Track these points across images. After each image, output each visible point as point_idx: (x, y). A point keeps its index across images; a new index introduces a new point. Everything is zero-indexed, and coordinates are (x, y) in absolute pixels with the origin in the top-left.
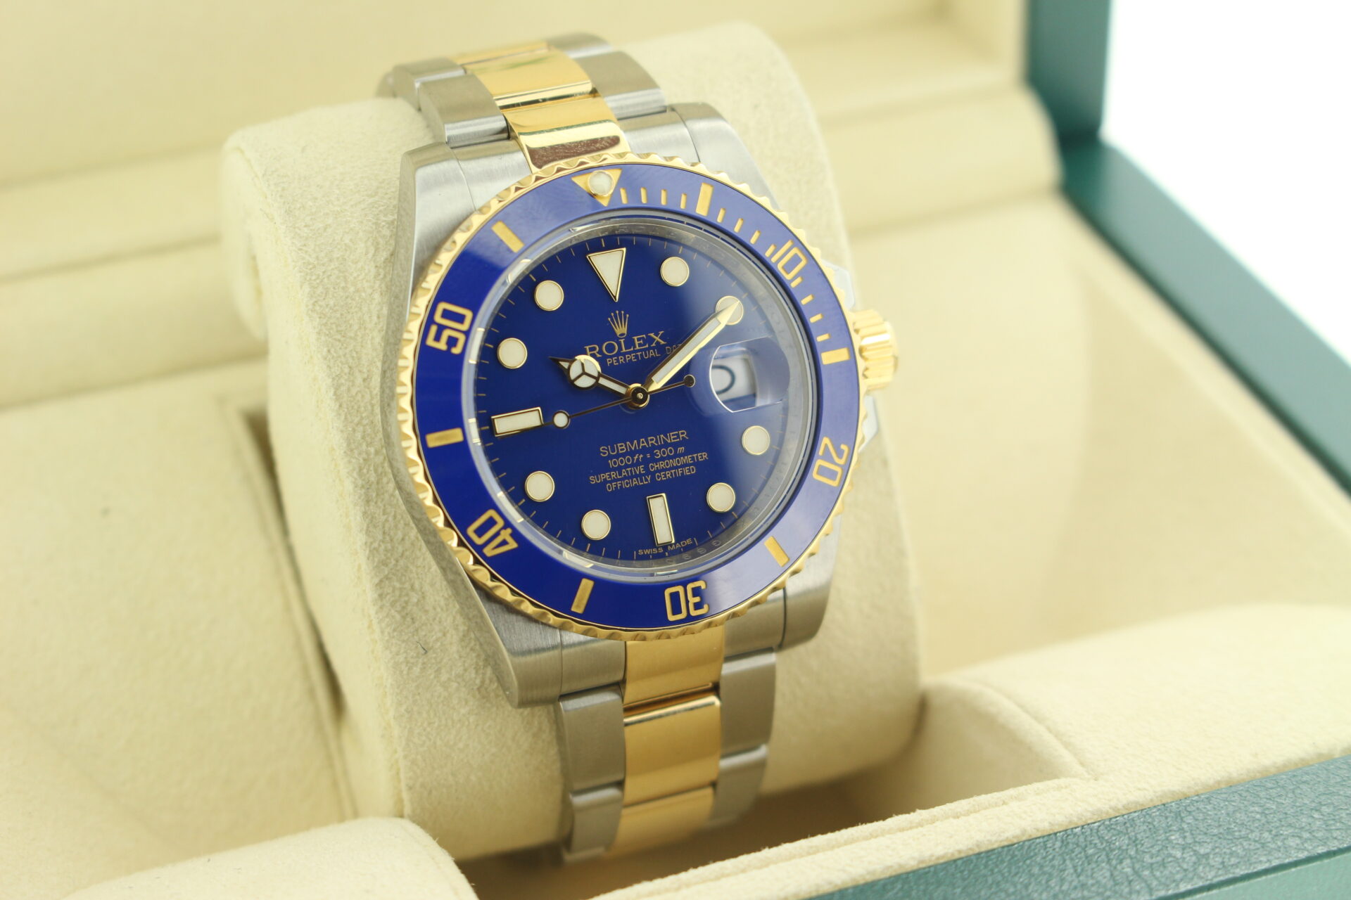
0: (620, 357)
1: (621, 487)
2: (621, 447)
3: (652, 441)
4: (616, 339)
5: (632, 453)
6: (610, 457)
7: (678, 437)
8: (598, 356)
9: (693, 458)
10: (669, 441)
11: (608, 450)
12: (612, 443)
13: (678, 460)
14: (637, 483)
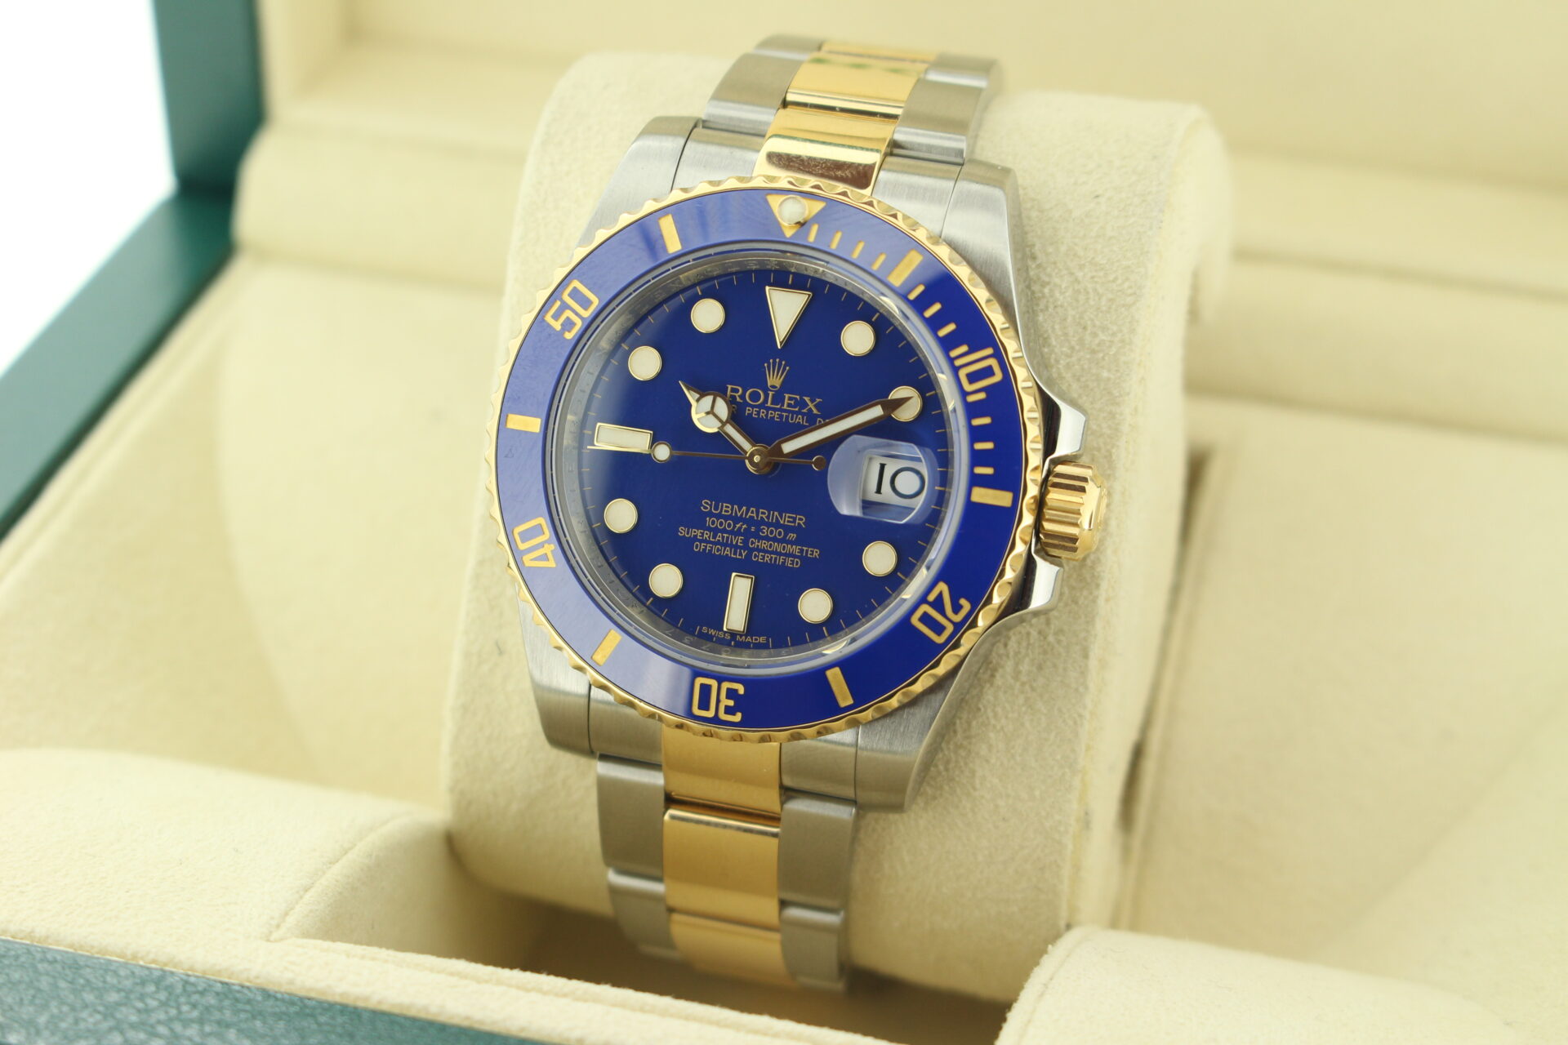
0: (762, 411)
1: (710, 551)
2: (726, 508)
3: (763, 514)
5: (736, 520)
6: (710, 514)
7: (794, 522)
8: (738, 399)
9: (802, 551)
10: (782, 522)
11: (711, 506)
12: (718, 499)
13: (784, 547)
14: (729, 553)
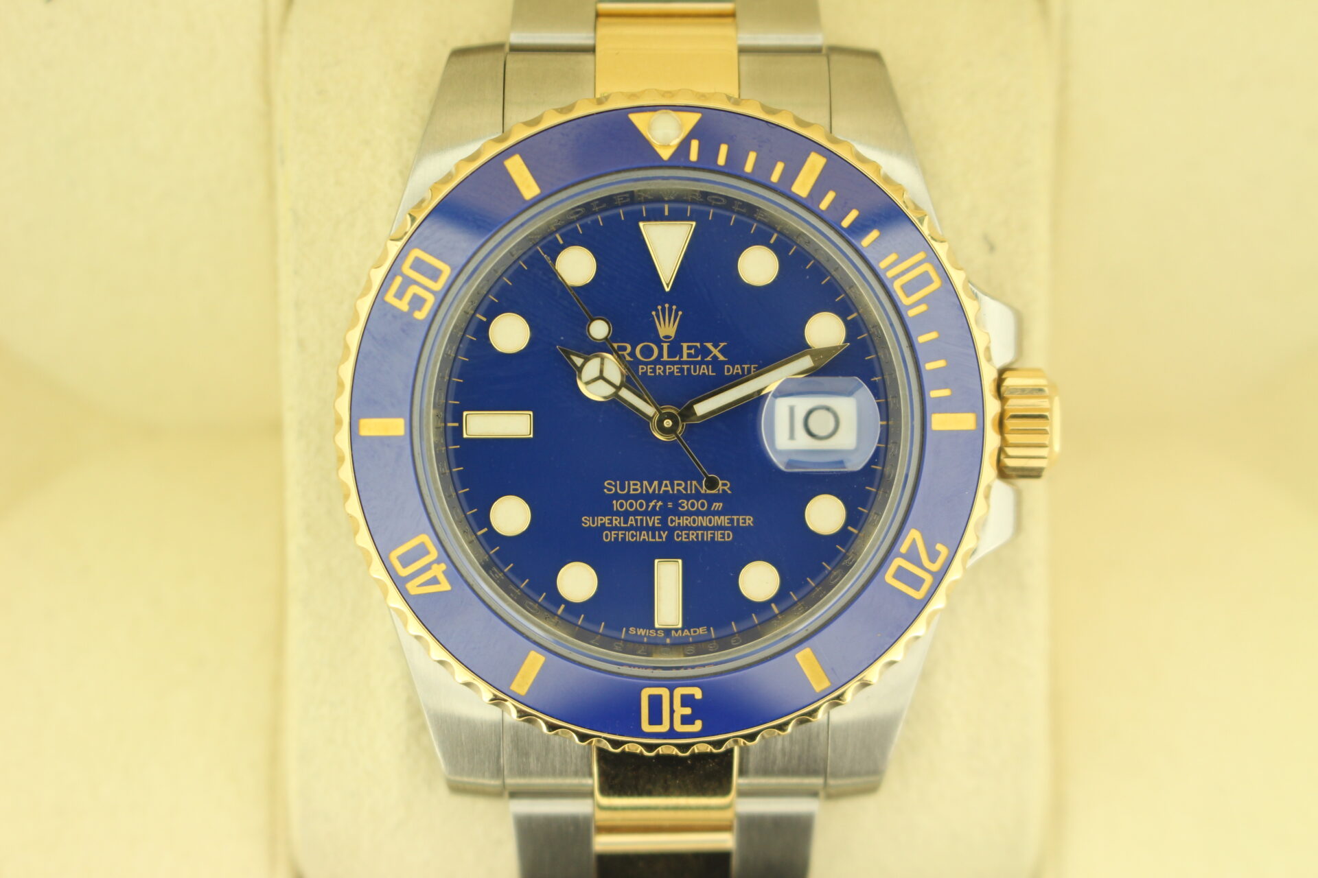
0: (658, 367)
1: (624, 539)
2: (634, 487)
3: (679, 486)
4: (658, 342)
5: (648, 497)
6: (617, 496)
8: (628, 358)
9: (732, 521)
10: (703, 492)
12: (623, 478)
14: (646, 537)
